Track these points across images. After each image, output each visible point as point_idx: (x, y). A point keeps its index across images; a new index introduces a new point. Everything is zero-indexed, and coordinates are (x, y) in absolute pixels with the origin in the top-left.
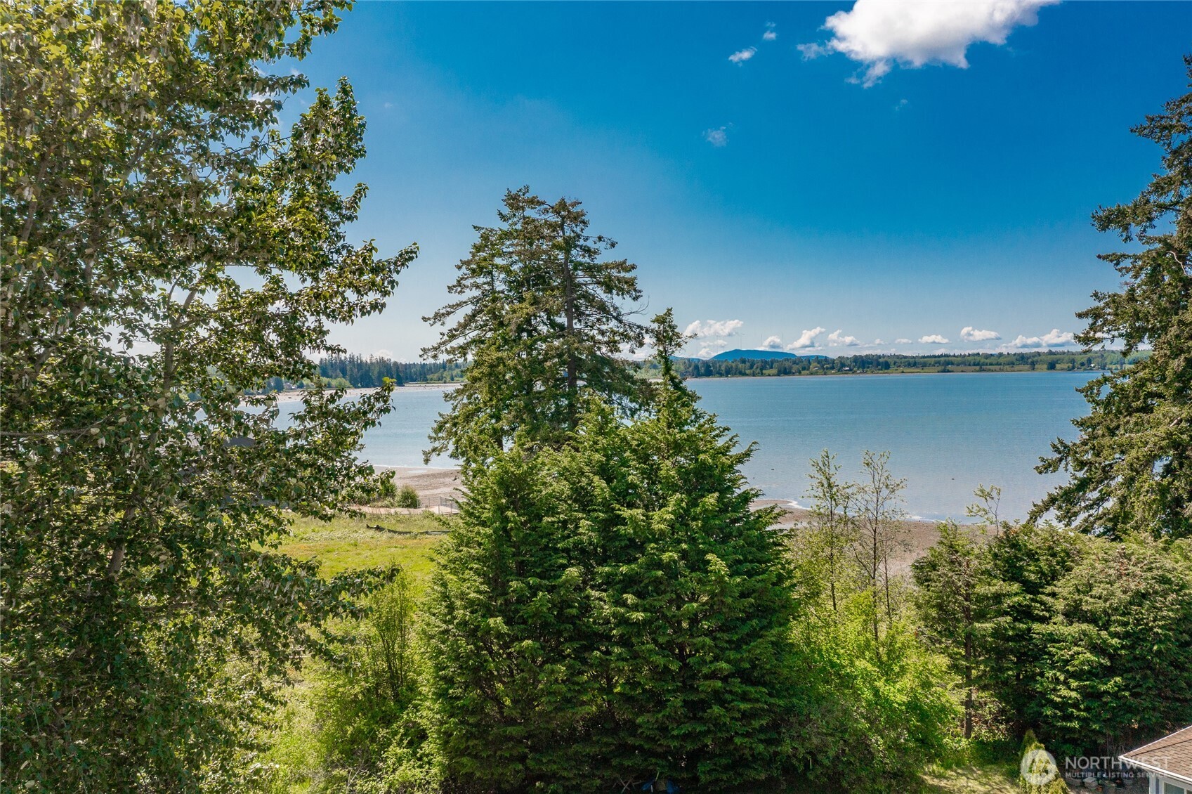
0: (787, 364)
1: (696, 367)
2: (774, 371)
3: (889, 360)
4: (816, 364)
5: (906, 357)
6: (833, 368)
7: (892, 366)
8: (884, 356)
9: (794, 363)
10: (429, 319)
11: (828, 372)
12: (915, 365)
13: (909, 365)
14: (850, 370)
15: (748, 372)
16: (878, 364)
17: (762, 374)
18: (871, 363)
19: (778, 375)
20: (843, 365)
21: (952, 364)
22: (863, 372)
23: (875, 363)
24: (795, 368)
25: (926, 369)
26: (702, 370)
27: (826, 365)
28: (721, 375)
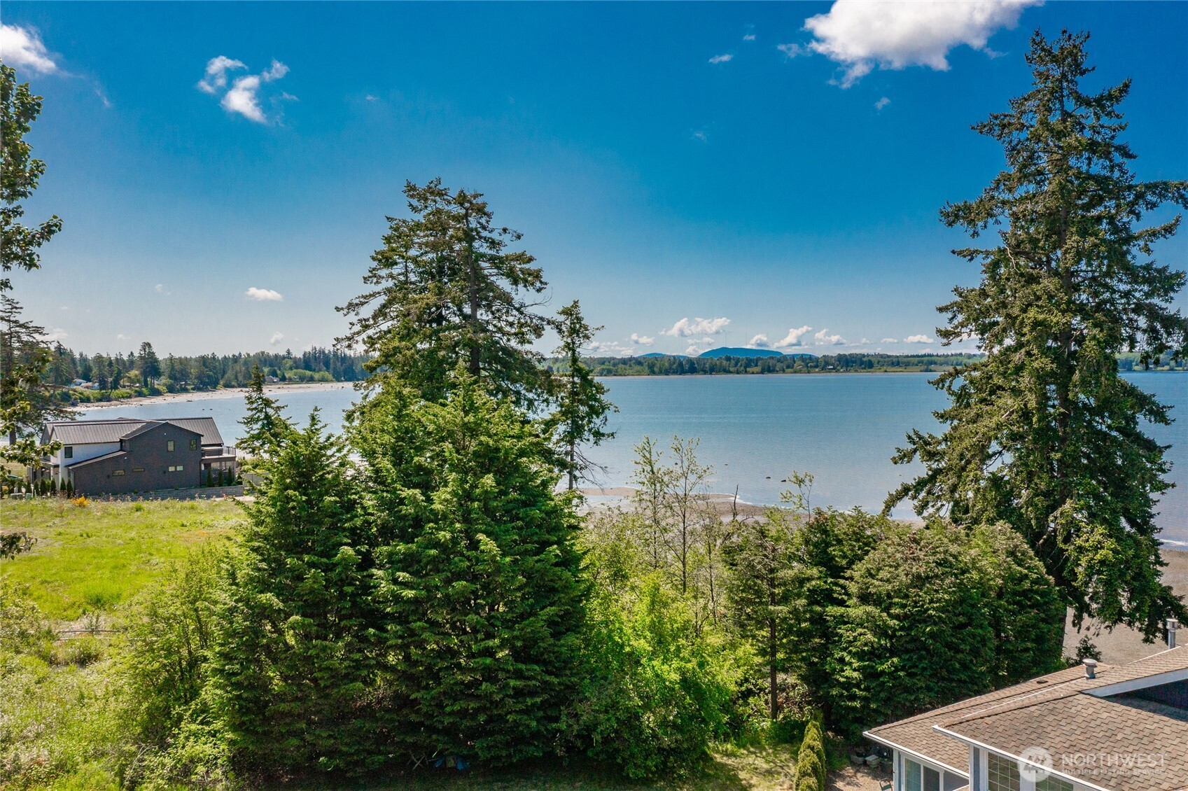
0: (771, 362)
1: (681, 364)
2: (758, 369)
3: (872, 359)
4: (800, 362)
5: (889, 356)
6: (816, 366)
7: (876, 365)
8: (868, 355)
9: (779, 361)
10: (342, 309)
11: (812, 370)
12: (898, 364)
13: (893, 364)
14: (834, 369)
15: (731, 369)
16: (862, 363)
17: (746, 372)
18: (855, 362)
19: (762, 372)
20: (827, 363)
21: (935, 363)
22: (847, 371)
23: (858, 362)
24: (779, 366)
25: (909, 368)
26: (687, 367)
27: (810, 364)
28: (705, 372)
